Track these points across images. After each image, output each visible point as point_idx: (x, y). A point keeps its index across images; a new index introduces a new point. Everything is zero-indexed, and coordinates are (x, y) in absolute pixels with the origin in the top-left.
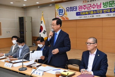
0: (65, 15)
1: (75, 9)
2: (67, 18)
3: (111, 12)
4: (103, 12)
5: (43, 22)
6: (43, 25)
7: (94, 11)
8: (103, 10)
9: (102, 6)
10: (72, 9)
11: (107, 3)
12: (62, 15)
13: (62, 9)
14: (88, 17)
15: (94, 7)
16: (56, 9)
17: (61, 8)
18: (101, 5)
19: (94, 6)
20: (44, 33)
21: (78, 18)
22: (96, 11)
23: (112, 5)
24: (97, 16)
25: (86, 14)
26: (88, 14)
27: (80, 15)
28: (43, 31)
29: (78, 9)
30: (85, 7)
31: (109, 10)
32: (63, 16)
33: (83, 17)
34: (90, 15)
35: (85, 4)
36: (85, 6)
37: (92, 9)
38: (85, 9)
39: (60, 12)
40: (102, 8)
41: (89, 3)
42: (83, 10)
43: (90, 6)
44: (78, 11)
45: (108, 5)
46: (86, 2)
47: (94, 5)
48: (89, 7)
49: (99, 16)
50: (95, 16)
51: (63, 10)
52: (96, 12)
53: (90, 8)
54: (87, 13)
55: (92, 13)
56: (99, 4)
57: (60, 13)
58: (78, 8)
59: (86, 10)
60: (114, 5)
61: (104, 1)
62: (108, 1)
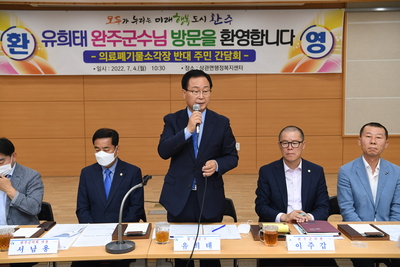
0: (36, 57)
1: (78, 41)
2: (46, 69)
3: (194, 60)
4: (172, 60)
7: (145, 52)
8: (172, 52)
9: (170, 40)
10: (67, 38)
11: (184, 34)
12: (25, 56)
13: (25, 35)
14: (128, 69)
15: (145, 42)
17: (19, 31)
18: (165, 36)
19: (145, 38)
21: (91, 69)
22: (152, 52)
23: (197, 42)
24: (156, 68)
25: (120, 61)
26: (128, 61)
27: (97, 60)
29: (90, 42)
30: (114, 38)
31: (189, 55)
32: (32, 61)
33: (108, 69)
34: (132, 65)
35: (114, 27)
36: (115, 33)
37: (140, 46)
38: (115, 42)
39: (14, 44)
40: (170, 46)
41: (130, 26)
42: (109, 47)
43: (131, 35)
44: (90, 47)
45: (186, 42)
46: (119, 22)
47: (145, 33)
48: (130, 39)
49: (162, 68)
50: (150, 69)
51: (29, 37)
52: (152, 57)
53: (134, 42)
54: (122, 56)
55: (140, 56)
56: (159, 33)
57: (16, 49)
58: (90, 38)
59: (120, 46)
60: (201, 42)
61: (174, 26)
62: (185, 28)
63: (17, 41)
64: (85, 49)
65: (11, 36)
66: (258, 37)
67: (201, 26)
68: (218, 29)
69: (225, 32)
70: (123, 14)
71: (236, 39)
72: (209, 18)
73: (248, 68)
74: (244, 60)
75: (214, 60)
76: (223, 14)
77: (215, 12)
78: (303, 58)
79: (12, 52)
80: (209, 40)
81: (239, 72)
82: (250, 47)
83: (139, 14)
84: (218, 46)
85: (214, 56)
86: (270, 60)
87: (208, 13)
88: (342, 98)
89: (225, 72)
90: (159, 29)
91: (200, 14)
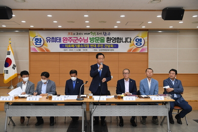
0: (44, 46)
1: (58, 41)
2: (47, 50)
3: (97, 47)
4: (90, 47)
5: (11, 53)
6: (11, 57)
7: (81, 45)
8: (90, 45)
9: (89, 40)
10: (54, 40)
11: (94, 39)
13: (40, 39)
14: (75, 50)
16: (31, 38)
17: (38, 37)
19: (81, 40)
20: (14, 68)
21: (62, 50)
22: (83, 44)
23: (98, 41)
24: (84, 50)
25: (72, 47)
26: (75, 47)
27: (64, 47)
28: (12, 66)
32: (42, 47)
33: (68, 50)
35: (70, 36)
36: (70, 38)
37: (79, 43)
38: (70, 41)
39: (37, 42)
40: (89, 43)
41: (76, 36)
42: (69, 43)
43: (76, 39)
44: (62, 43)
45: (95, 41)
46: (72, 34)
47: (81, 38)
48: (76, 40)
49: (86, 50)
50: (82, 50)
51: (42, 40)
52: (83, 46)
53: (77, 41)
55: (79, 46)
56: (86, 38)
58: (62, 40)
59: (72, 43)
60: (100, 41)
61: (91, 36)
62: (94, 36)
63: (38, 41)
64: (60, 43)
65: (36, 39)
66: (119, 40)
67: (100, 36)
68: (106, 37)
69: (108, 38)
70: (73, 32)
71: (112, 41)
72: (103, 33)
73: (116, 50)
74: (114, 47)
75: (104, 47)
76: (107, 32)
77: (105, 31)
78: (134, 47)
79: (36, 44)
80: (103, 40)
81: (113, 51)
82: (116, 43)
83: (79, 32)
84: (106, 43)
85: (104, 46)
86: (123, 48)
87: (102, 32)
88: (148, 61)
89: (108, 51)
90: (86, 37)
91: (99, 32)
